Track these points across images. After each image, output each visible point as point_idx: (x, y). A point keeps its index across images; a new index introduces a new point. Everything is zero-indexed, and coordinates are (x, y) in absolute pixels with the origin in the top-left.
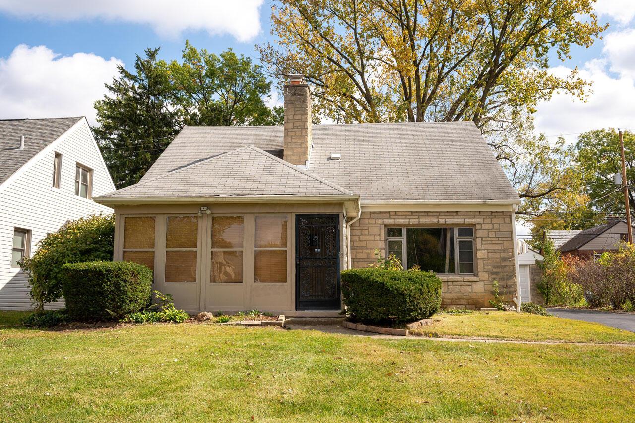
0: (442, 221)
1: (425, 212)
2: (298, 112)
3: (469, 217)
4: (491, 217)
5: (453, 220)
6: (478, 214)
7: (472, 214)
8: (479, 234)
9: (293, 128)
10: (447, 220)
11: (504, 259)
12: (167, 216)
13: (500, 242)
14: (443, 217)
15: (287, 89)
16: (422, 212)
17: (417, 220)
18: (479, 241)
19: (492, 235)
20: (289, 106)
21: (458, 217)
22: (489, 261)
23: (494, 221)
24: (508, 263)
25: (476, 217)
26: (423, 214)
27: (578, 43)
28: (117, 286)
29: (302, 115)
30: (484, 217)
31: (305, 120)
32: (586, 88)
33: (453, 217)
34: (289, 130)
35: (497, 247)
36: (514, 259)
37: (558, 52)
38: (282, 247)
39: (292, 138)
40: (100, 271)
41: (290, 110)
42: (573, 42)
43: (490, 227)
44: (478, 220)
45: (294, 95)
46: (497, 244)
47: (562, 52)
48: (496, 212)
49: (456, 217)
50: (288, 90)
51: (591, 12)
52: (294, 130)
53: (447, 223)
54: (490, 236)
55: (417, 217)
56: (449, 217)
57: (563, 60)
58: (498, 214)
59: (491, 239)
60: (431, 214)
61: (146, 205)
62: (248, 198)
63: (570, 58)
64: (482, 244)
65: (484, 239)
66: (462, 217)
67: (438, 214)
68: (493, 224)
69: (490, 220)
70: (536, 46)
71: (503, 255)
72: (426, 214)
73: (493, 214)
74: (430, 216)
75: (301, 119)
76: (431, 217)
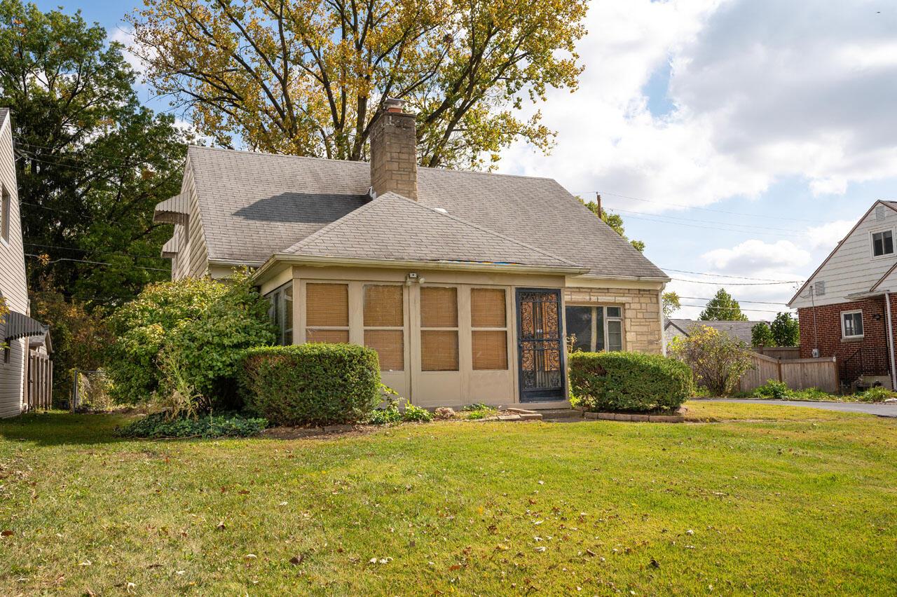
0: (594, 299)
1: (577, 288)
2: (405, 150)
3: (619, 295)
4: (639, 296)
5: (604, 297)
6: (627, 291)
7: (621, 291)
8: (629, 314)
9: (399, 171)
10: (599, 297)
11: (651, 342)
12: (363, 283)
13: (647, 323)
14: (595, 294)
15: (390, 117)
16: (574, 288)
17: (570, 297)
18: (628, 322)
19: (640, 315)
20: (392, 141)
21: (610, 294)
22: (638, 345)
23: (642, 300)
24: (654, 346)
25: (626, 295)
26: (575, 290)
27: (553, 84)
28: (362, 375)
29: (409, 154)
30: (633, 295)
31: (413, 161)
32: (550, 138)
33: (604, 294)
34: (394, 172)
35: (645, 329)
36: (661, 343)
37: (530, 91)
38: (502, 326)
39: (397, 184)
40: (341, 357)
41: (394, 145)
42: (547, 82)
43: (638, 306)
44: (627, 298)
45: (398, 126)
46: (644, 325)
47: (535, 93)
48: (644, 290)
49: (607, 294)
50: (390, 119)
51: (574, 51)
52: (399, 173)
53: (599, 301)
54: (638, 317)
55: (569, 293)
56: (600, 294)
57: (535, 102)
58: (645, 293)
59: (639, 320)
60: (584, 290)
61: (337, 267)
62: (475, 266)
63: (544, 100)
64: (631, 325)
65: (633, 320)
66: (612, 294)
67: (589, 291)
68: (641, 303)
69: (637, 299)
70: (509, 81)
71: (651, 338)
72: (578, 290)
73: (641, 292)
74: (582, 292)
75: (409, 159)
76: (583, 294)
